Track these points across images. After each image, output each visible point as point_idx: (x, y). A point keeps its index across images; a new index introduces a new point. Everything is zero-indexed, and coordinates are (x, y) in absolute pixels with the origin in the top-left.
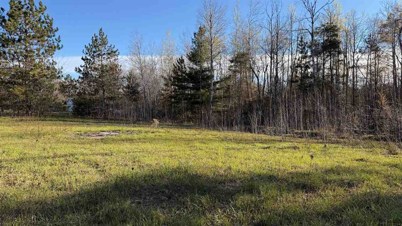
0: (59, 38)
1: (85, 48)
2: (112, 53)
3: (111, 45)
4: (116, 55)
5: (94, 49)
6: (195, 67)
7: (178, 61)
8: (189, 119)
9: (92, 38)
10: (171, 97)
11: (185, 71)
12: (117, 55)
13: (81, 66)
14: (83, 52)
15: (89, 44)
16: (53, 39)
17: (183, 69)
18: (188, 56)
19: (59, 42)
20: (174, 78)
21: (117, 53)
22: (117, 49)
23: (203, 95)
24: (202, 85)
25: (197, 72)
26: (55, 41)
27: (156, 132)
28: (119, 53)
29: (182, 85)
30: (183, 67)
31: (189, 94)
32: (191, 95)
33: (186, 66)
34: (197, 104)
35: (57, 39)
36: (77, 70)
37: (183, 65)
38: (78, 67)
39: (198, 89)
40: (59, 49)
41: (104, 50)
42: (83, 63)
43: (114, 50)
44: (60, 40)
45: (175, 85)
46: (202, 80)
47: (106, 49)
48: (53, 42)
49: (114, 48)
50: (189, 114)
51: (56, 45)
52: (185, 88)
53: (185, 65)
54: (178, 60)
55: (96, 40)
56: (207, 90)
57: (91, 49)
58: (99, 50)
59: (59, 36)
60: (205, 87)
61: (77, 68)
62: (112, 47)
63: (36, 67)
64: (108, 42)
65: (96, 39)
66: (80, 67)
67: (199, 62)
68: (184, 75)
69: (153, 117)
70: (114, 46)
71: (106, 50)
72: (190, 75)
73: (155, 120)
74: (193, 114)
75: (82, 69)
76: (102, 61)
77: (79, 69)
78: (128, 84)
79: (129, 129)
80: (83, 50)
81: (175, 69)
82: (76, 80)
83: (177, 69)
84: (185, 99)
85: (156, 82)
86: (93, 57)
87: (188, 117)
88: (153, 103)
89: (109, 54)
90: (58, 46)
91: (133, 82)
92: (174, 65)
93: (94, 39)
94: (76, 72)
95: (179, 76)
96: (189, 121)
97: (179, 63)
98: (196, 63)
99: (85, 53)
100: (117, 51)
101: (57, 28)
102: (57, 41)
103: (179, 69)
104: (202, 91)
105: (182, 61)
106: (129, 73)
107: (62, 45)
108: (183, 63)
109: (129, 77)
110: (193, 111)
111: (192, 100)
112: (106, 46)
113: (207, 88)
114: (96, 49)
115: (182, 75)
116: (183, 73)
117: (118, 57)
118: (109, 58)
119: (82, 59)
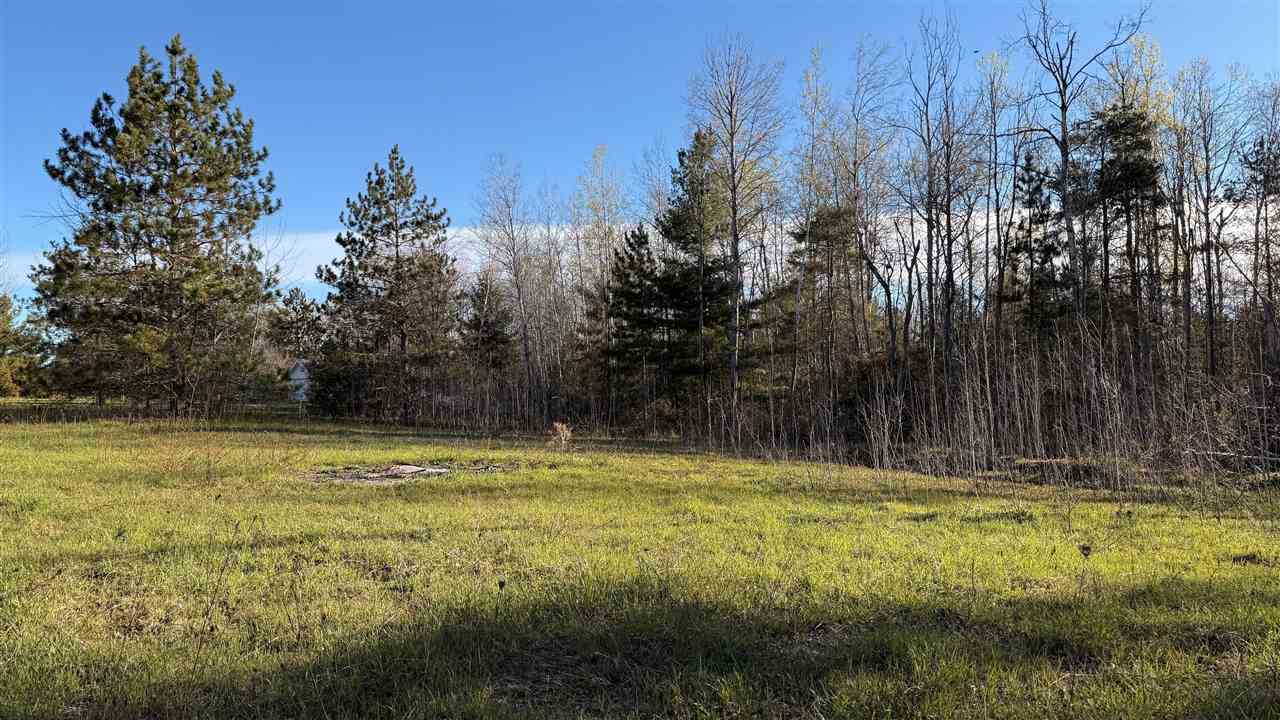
0: (270, 180)
1: (348, 206)
2: (429, 221)
3: (426, 197)
4: (440, 227)
5: (374, 211)
6: (682, 256)
7: (627, 240)
8: (667, 423)
9: (366, 177)
10: (607, 353)
11: (652, 272)
12: (444, 227)
13: (335, 264)
14: (342, 221)
15: (360, 196)
16: (251, 183)
17: (644, 263)
18: (661, 222)
19: (270, 190)
20: (616, 293)
21: (443, 220)
22: (444, 210)
23: (708, 344)
24: (705, 314)
25: (688, 274)
26: (257, 187)
27: (563, 464)
28: (449, 219)
29: (642, 313)
30: (645, 259)
31: (665, 342)
32: (670, 344)
33: (655, 256)
34: (690, 375)
35: (265, 182)
36: (321, 276)
37: (646, 252)
38: (326, 266)
39: (693, 327)
40: (270, 211)
41: (404, 212)
42: (340, 253)
43: (435, 211)
44: (273, 186)
45: (618, 315)
46: (704, 297)
47: (409, 209)
48: (254, 193)
49: (433, 205)
50: (666, 406)
51: (260, 199)
52: (650, 323)
53: (649, 253)
54: (629, 236)
55: (380, 183)
56: (721, 328)
57: (366, 210)
58: (389, 213)
59: (271, 173)
60: (715, 320)
61: (323, 267)
62: (429, 201)
63: (202, 268)
64: (415, 187)
65: (379, 178)
66: (330, 266)
67: (695, 241)
68: (648, 283)
69: (552, 418)
70: (435, 200)
71: (409, 213)
72: (665, 281)
73: (558, 425)
74: (678, 407)
75: (337, 271)
76: (397, 246)
77: (329, 271)
78: (476, 316)
79: (477, 454)
80: (342, 213)
81: (620, 264)
82: (320, 306)
83: (626, 265)
84: (652, 359)
85: (560, 307)
86: (372, 235)
87: (660, 414)
88: (553, 371)
89: (419, 224)
90: (267, 202)
91: (490, 309)
92: (617, 254)
93: (375, 178)
94: (318, 280)
95: (632, 285)
96: (664, 429)
97: (631, 245)
98: (686, 244)
99: (348, 224)
100: (442, 214)
101: (265, 150)
102: (263, 187)
103: (631, 266)
104: (706, 332)
105: (640, 240)
106: (480, 280)
107: (279, 202)
108: (645, 246)
109: (477, 294)
110: (676, 397)
111: (675, 363)
112: (411, 201)
113: (721, 324)
114: (379, 208)
115: (641, 285)
116: (646, 276)
117: (445, 232)
118: (418, 237)
119: (339, 240)
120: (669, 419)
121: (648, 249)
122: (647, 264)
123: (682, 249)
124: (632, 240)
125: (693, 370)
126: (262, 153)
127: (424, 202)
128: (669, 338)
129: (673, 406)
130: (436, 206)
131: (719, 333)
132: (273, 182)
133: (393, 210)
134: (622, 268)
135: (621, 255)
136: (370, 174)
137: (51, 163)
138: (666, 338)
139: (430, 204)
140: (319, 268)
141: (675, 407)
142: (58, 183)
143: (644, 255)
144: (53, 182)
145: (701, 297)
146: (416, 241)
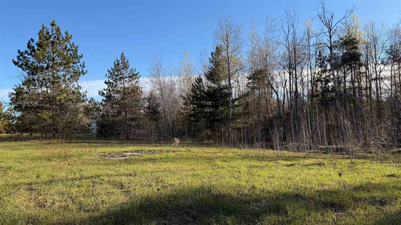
0: (83, 64)
1: (108, 72)
2: (133, 76)
5: (116, 73)
6: (213, 85)
7: (196, 80)
8: (209, 137)
9: (114, 63)
10: (191, 116)
11: (204, 90)
13: (104, 90)
14: (106, 76)
15: (112, 68)
16: (78, 65)
18: (206, 75)
19: (84, 67)
20: (193, 97)
21: (138, 76)
23: (222, 112)
24: (220, 103)
25: (215, 91)
27: (177, 151)
29: (201, 103)
30: (202, 86)
33: (204, 85)
34: (216, 122)
35: (82, 65)
36: (100, 94)
39: (217, 107)
40: (84, 74)
41: (126, 73)
42: (106, 86)
43: (135, 73)
44: (85, 66)
45: (193, 104)
46: (220, 98)
48: (78, 68)
49: (135, 71)
50: (209, 132)
51: (81, 70)
52: (204, 106)
53: (203, 84)
55: (118, 64)
57: (114, 73)
58: (121, 74)
59: (84, 62)
60: (224, 105)
61: (101, 91)
62: (134, 70)
63: (63, 92)
64: (129, 65)
67: (217, 80)
68: (203, 94)
69: (173, 137)
70: (135, 69)
71: (127, 74)
72: (208, 93)
73: (175, 139)
74: (213, 132)
75: (105, 92)
76: (124, 84)
78: (149, 105)
79: (150, 148)
80: (106, 74)
82: (100, 103)
84: (204, 117)
85: (175, 101)
86: (116, 80)
87: (207, 134)
88: (173, 122)
89: (130, 77)
90: (83, 71)
91: (153, 103)
93: (116, 63)
95: (198, 95)
96: (209, 139)
98: (214, 81)
99: (108, 77)
100: (138, 74)
101: (82, 55)
102: (81, 67)
103: (197, 89)
104: (221, 109)
105: (200, 80)
106: (150, 94)
107: (86, 71)
108: (201, 82)
109: (149, 98)
110: (212, 129)
111: (212, 118)
112: (128, 70)
113: (226, 106)
114: (118, 72)
115: (200, 94)
116: (202, 91)
117: (139, 79)
118: (130, 81)
119: (105, 82)
120: (210, 136)
121: (202, 83)
122: (202, 88)
123: (213, 83)
125: (217, 120)
126: (81, 56)
127: (132, 70)
131: (225, 109)
132: (84, 65)
134: (194, 89)
135: (194, 85)
137: (15, 60)
138: (209, 111)
139: (134, 71)
140: (99, 91)
141: (212, 132)
142: (17, 66)
143: (201, 85)
144: (15, 66)
145: (219, 98)
146: (130, 82)
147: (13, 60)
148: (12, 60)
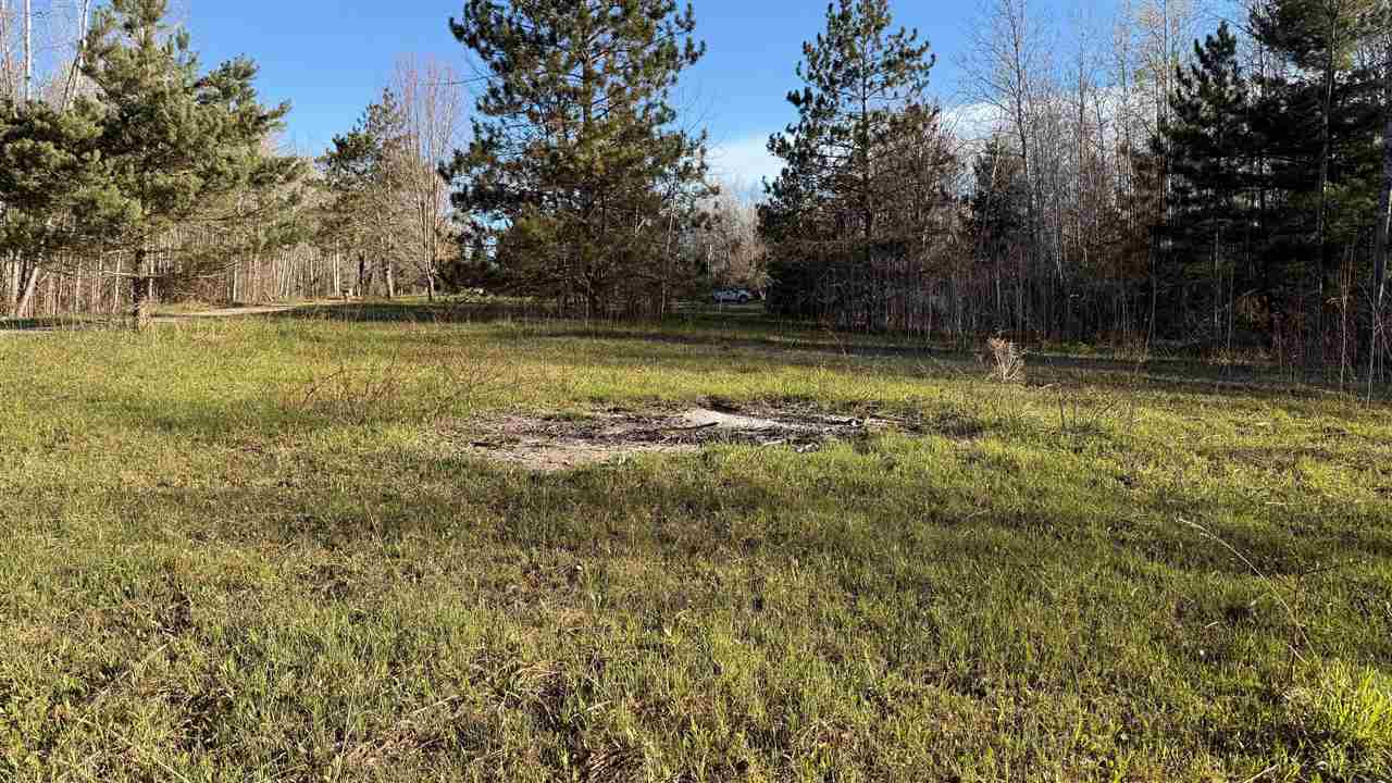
0: (688, 15)
1: (805, 53)
2: (902, 62)
3: (903, 30)
4: (920, 67)
5: (835, 55)
6: (1293, 74)
7: (1198, 50)
8: (1251, 336)
9: (827, 11)
10: (1159, 230)
11: (1239, 99)
12: (927, 68)
13: (790, 130)
14: (799, 74)
15: (819, 38)
16: (667, 23)
17: (1225, 85)
18: (1260, 20)
19: (689, 29)
20: (1176, 136)
21: (926, 58)
22: (927, 44)
23: (1333, 211)
24: (1330, 161)
25: (1302, 97)
26: (675, 26)
28: (933, 56)
29: (1216, 167)
30: (1229, 79)
31: (1253, 209)
32: (1262, 214)
33: (1245, 76)
34: (1299, 260)
35: (683, 18)
36: (773, 146)
37: (1230, 68)
38: (779, 134)
39: (1307, 185)
40: (694, 59)
41: (872, 52)
42: (794, 116)
43: (915, 46)
44: (693, 23)
45: (1177, 170)
46: (1331, 133)
47: (880, 47)
48: (671, 34)
49: (913, 38)
50: (1249, 307)
51: (680, 44)
52: (1228, 183)
53: (1237, 70)
54: (1202, 44)
55: (845, 17)
56: (1361, 183)
57: (827, 53)
58: (853, 55)
59: (689, 6)
60: (1350, 170)
61: (776, 136)
62: (908, 35)
63: (594, 131)
64: (889, 17)
65: (844, 11)
66: (784, 133)
67: (1320, 44)
68: (1231, 117)
70: (915, 31)
71: (879, 53)
72: (1262, 114)
74: (1272, 310)
75: (790, 139)
76: (864, 99)
77: (783, 140)
78: (981, 193)
80: (800, 63)
81: (1183, 90)
82: (771, 185)
83: (1195, 90)
84: (1232, 237)
85: (1094, 169)
86: (830, 85)
87: (1240, 322)
89: (890, 65)
90: (690, 46)
91: (999, 185)
92: (1179, 75)
93: (837, 11)
94: (770, 153)
95: (1205, 123)
96: (1243, 344)
97: (1203, 59)
98: (1302, 52)
99: (806, 78)
100: (923, 50)
102: (682, 27)
103: (1204, 92)
104: (1333, 192)
105: (1219, 49)
106: (988, 146)
107: (703, 44)
108: (1230, 58)
109: (984, 166)
110: (1269, 295)
111: (1271, 241)
112: (883, 34)
113: (1362, 175)
114: (842, 51)
115: (1217, 121)
116: (1228, 107)
117: (927, 73)
118: (889, 83)
119: (794, 99)
120: (1255, 328)
121: (1234, 63)
122: (1231, 87)
123: (1295, 59)
124: (1206, 51)
125: (1305, 253)
127: (901, 36)
128: (1263, 204)
129: (1262, 309)
130: (917, 39)
131: (1355, 190)
132: (693, 19)
133: (859, 51)
134: (1187, 98)
135: (1185, 77)
136: (831, 6)
137: (455, 22)
138: (1256, 204)
139: (909, 37)
140: (771, 137)
141: (1266, 310)
142: (463, 45)
143: (1226, 74)
144: (458, 43)
145: (1325, 133)
146: (887, 89)
147: (452, 20)
148: (447, 21)
